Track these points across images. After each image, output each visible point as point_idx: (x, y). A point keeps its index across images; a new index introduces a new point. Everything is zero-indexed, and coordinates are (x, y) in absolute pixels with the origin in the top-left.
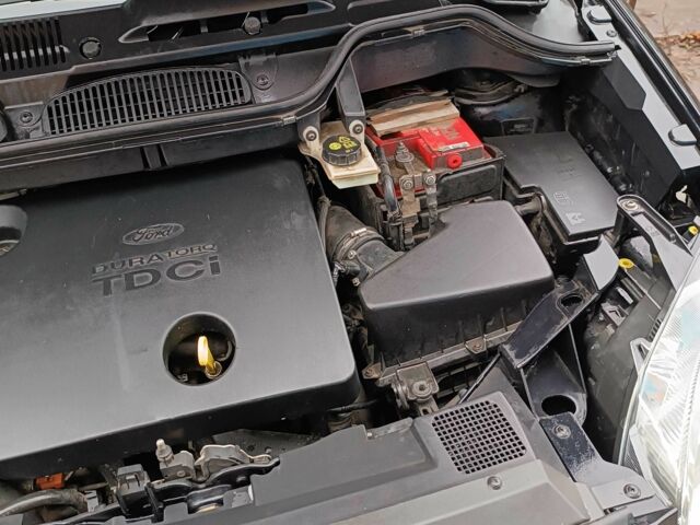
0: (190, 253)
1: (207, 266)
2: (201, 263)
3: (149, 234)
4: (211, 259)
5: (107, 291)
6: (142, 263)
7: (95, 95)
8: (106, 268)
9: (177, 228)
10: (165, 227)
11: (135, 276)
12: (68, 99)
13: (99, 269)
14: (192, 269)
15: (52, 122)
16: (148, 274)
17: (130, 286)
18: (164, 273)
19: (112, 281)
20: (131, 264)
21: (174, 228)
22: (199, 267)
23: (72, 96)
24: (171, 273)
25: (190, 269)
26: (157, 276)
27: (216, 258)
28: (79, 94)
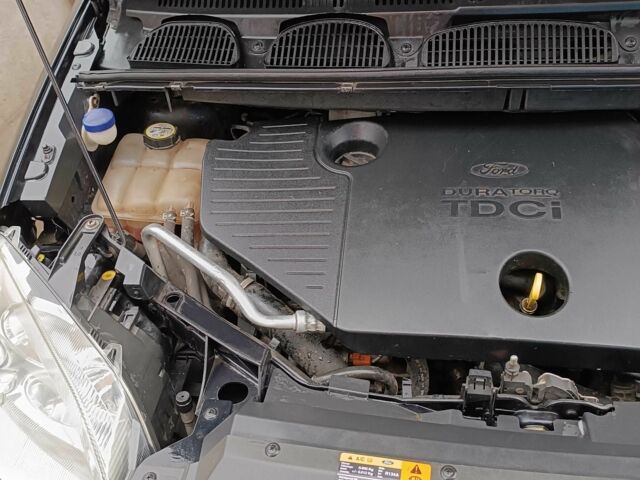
0: (533, 194)
1: (548, 209)
2: (543, 205)
3: (494, 169)
4: (553, 203)
5: (454, 213)
6: (488, 194)
7: (472, 36)
8: (454, 192)
9: (522, 169)
10: (510, 166)
11: (480, 205)
12: (448, 36)
13: (448, 192)
14: (535, 209)
15: (430, 55)
16: (493, 205)
17: (475, 213)
18: (507, 207)
19: (460, 205)
20: (477, 193)
21: (519, 168)
22: (541, 209)
23: (451, 34)
24: (514, 208)
25: (532, 209)
26: (500, 208)
27: (558, 203)
28: (458, 33)
